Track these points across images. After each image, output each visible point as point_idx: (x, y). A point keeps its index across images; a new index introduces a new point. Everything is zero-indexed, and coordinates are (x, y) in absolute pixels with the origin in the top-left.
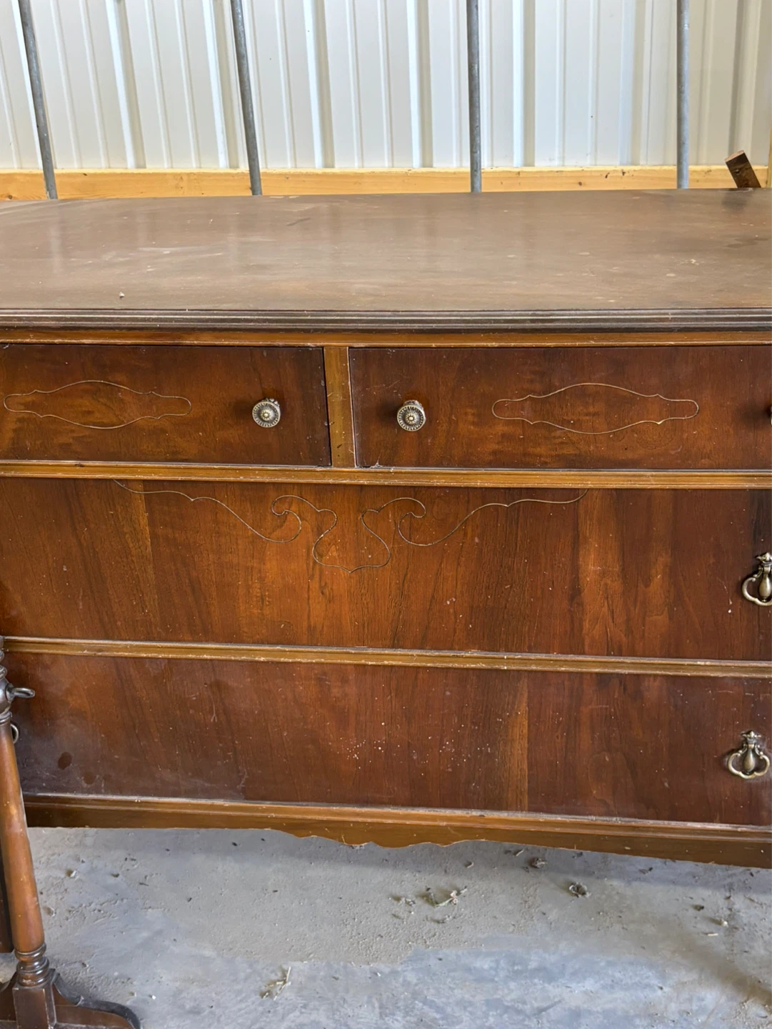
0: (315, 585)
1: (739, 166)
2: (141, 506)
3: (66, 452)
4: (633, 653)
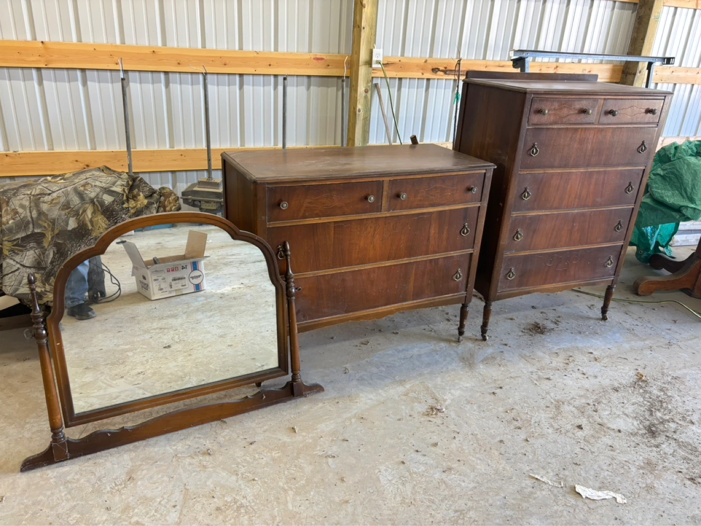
0: (372, 246)
1: (414, 139)
2: (332, 229)
3: (317, 215)
4: (438, 253)
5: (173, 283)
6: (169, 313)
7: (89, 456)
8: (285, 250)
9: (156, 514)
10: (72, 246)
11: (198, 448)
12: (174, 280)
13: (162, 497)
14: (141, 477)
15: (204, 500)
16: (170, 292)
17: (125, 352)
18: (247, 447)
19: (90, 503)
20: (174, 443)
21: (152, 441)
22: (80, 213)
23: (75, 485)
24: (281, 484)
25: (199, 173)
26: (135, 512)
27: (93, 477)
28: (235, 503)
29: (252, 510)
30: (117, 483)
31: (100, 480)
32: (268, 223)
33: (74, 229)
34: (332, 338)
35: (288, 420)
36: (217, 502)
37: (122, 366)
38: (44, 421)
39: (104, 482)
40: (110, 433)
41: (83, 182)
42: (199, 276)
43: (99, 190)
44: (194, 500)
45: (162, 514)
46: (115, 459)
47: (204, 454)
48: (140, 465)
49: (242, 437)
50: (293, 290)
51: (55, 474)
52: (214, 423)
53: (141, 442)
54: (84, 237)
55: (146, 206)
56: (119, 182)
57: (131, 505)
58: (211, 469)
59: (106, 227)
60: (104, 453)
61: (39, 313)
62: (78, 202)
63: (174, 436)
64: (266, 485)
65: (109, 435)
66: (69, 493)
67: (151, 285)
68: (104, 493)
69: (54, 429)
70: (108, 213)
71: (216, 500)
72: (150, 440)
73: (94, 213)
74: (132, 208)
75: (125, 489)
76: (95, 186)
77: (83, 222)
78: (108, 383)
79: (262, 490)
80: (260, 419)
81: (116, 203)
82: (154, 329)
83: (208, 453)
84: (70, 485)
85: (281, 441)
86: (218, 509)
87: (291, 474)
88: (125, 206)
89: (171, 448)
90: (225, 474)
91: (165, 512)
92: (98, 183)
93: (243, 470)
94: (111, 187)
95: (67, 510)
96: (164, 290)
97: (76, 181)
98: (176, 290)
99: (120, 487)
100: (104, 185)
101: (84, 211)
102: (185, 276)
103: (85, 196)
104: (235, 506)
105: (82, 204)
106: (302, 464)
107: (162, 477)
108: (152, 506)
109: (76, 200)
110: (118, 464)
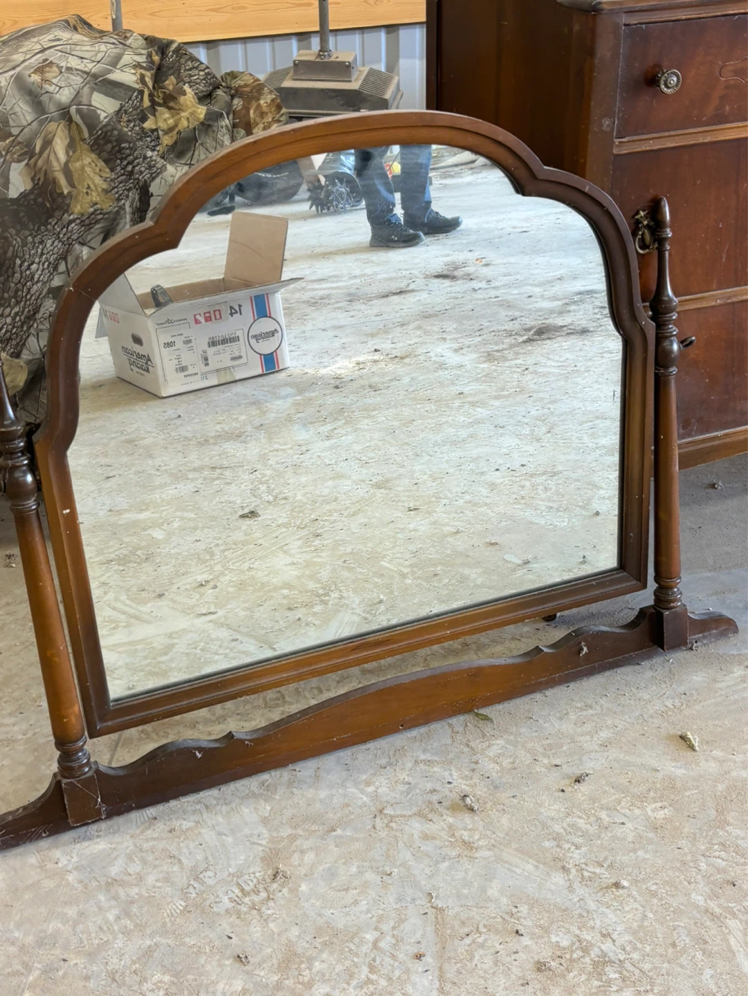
5: (211, 351)
6: (218, 427)
7: (151, 811)
8: (657, 224)
9: (374, 977)
10: (25, 244)
11: (434, 791)
12: (213, 343)
13: (376, 929)
14: (303, 871)
15: (494, 941)
16: (205, 376)
17: (144, 529)
18: (568, 789)
19: (190, 941)
20: (364, 777)
21: (306, 768)
22: (37, 149)
23: (136, 890)
24: (699, 899)
25: (279, 44)
26: (314, 970)
27: (176, 868)
28: (586, 950)
29: (637, 972)
30: (247, 888)
31: (197, 878)
32: (617, 141)
33: (24, 195)
34: (713, 486)
35: (662, 715)
36: (532, 948)
37: (148, 567)
38: (10, 715)
39: (210, 882)
40: (200, 749)
41: (35, 61)
42: (273, 333)
43: (77, 80)
44: (468, 941)
45: (390, 979)
46: (220, 819)
47: (454, 808)
48: (293, 838)
49: (546, 761)
50: (675, 347)
51: (75, 859)
52: (458, 721)
53: (275, 774)
54: (51, 216)
55: (202, 123)
56: (128, 58)
57: (300, 951)
58: (488, 853)
59: (105, 186)
60: (188, 801)
61: (13, 424)
62: (29, 118)
63: (360, 757)
64: (655, 901)
65: (199, 755)
66: (127, 914)
67: (157, 360)
68: (218, 914)
69: (65, 742)
70: (109, 147)
71: (526, 941)
72: (299, 766)
73: (71, 146)
74: (167, 132)
75: (271, 903)
76: (69, 69)
77: (46, 173)
78: (127, 609)
79: (651, 915)
80: (581, 709)
81: (125, 118)
82: (195, 470)
83: (464, 805)
84: (122, 892)
85: (660, 775)
86: (541, 967)
87: (719, 871)
88: (148, 125)
89: (362, 792)
90: (529, 867)
91: (397, 973)
92: (74, 62)
93: (576, 855)
94: (110, 71)
95: (134, 962)
96: (191, 370)
97: (18, 57)
98: (218, 371)
99: (256, 899)
100: (89, 66)
101: (48, 143)
102: (239, 333)
103: (45, 98)
104: (587, 960)
105: (41, 123)
106: (739, 842)
107: (361, 873)
108: (357, 955)
109: (23, 112)
110: (233, 832)
